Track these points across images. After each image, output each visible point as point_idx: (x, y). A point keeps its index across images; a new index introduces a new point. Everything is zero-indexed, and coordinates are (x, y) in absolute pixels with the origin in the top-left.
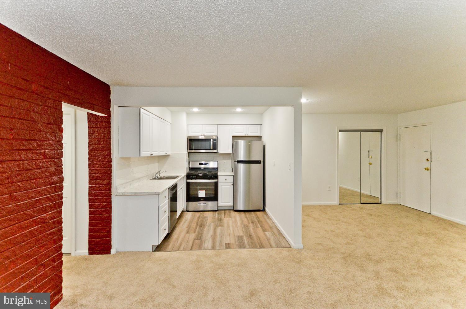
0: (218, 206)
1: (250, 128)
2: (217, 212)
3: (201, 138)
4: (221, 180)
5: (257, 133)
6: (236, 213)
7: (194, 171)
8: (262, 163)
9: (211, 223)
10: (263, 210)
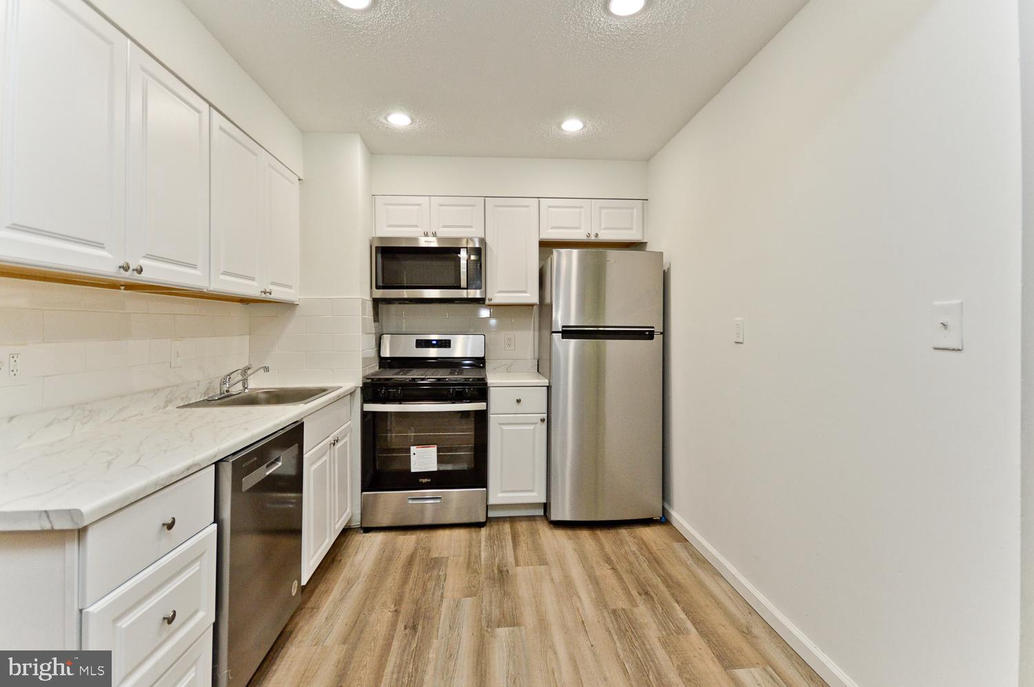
0: (487, 506)
1: (603, 211)
2: (483, 530)
3: (424, 242)
4: (499, 404)
5: (631, 229)
6: (560, 534)
7: (396, 371)
8: (658, 338)
9: (463, 599)
10: (663, 520)
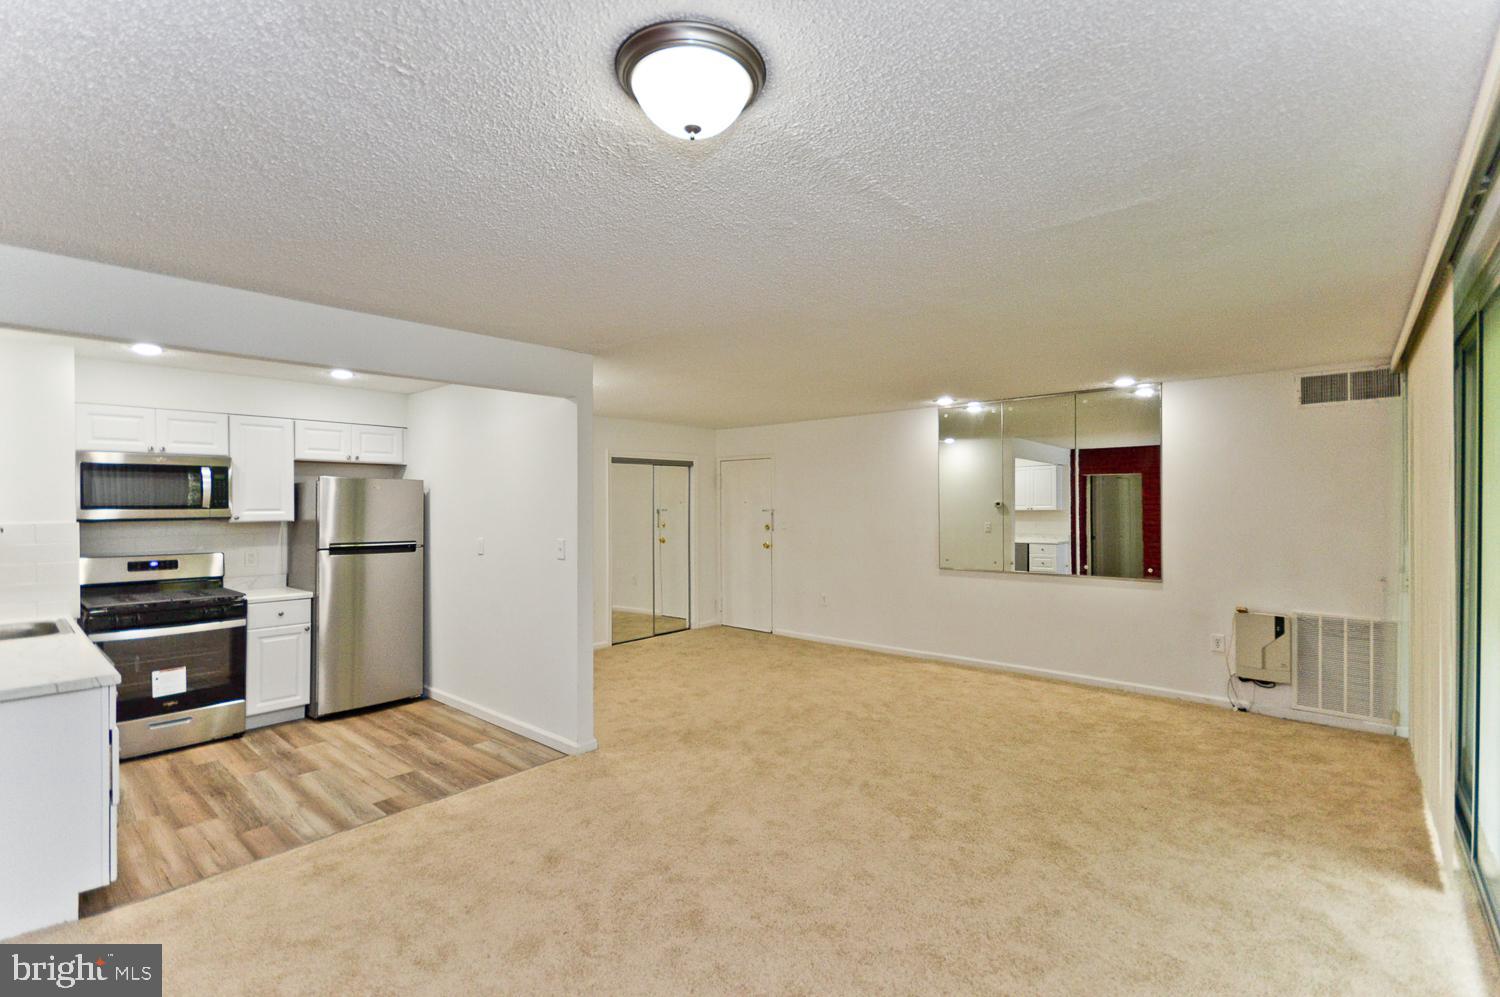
0: (244, 718)
1: (364, 436)
2: (243, 739)
5: (391, 453)
8: (419, 551)
9: (257, 774)
10: (424, 697)
